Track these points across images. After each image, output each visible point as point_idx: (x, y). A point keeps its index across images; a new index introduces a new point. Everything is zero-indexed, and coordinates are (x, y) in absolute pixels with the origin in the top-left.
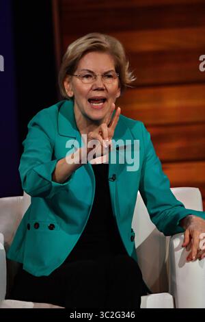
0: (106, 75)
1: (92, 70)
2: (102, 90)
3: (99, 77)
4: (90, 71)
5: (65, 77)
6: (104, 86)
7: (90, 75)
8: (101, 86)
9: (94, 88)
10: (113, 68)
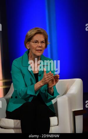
0: (42, 42)
1: (38, 40)
2: (41, 47)
3: (40, 43)
4: (37, 41)
5: (27, 42)
6: (42, 46)
7: (37, 42)
8: (41, 46)
9: (38, 46)
10: (44, 40)
